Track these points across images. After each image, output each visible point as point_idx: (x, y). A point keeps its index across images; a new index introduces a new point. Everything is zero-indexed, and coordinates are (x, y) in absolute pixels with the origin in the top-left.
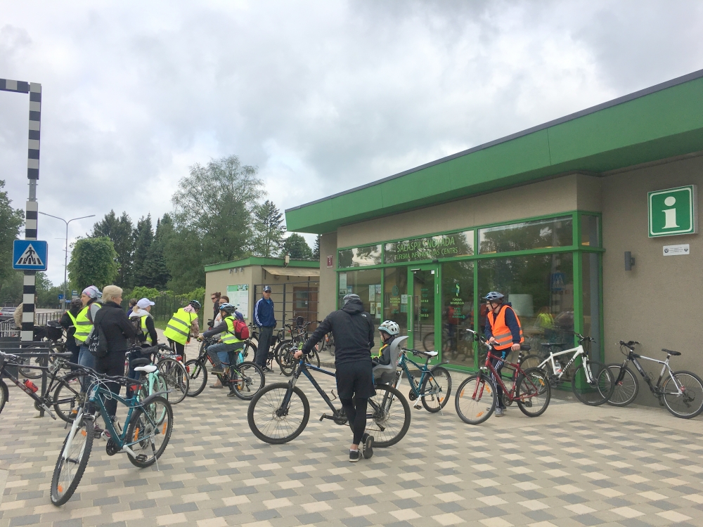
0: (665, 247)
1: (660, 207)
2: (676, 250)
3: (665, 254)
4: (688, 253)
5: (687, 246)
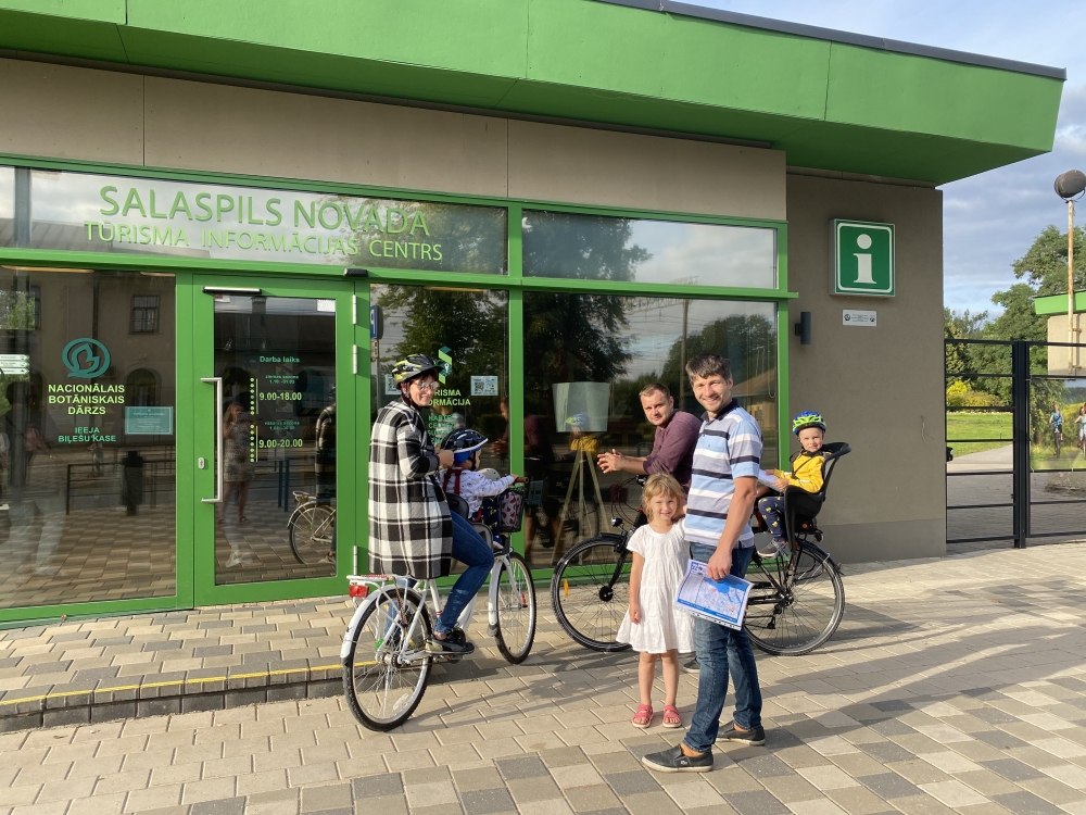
0: (845, 312)
1: (851, 248)
2: (860, 318)
3: (845, 323)
4: (874, 324)
5: (874, 314)
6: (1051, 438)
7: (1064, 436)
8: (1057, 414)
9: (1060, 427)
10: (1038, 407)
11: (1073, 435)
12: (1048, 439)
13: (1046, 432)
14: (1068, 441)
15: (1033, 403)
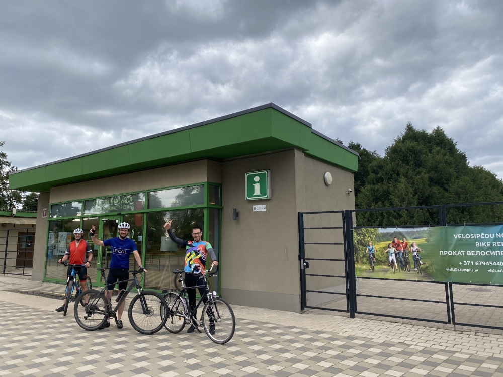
0: (254, 206)
1: (252, 182)
2: (260, 208)
3: (254, 210)
4: (265, 210)
5: (265, 206)
6: (367, 260)
7: (377, 260)
8: (371, 247)
9: (373, 255)
10: (358, 243)
11: (383, 259)
12: (365, 260)
13: (364, 256)
14: (380, 262)
15: (355, 241)
